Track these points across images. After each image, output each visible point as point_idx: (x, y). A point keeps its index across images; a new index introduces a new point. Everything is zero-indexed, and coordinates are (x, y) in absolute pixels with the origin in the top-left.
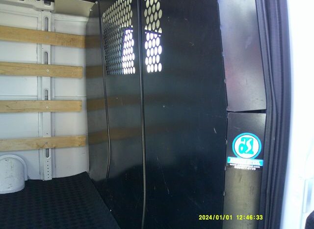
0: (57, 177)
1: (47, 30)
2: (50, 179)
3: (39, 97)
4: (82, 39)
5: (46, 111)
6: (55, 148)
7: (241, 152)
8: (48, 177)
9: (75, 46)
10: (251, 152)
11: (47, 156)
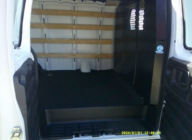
0: (102, 69)
1: (102, 12)
2: (99, 70)
3: (97, 38)
4: (114, 14)
5: (99, 44)
6: (101, 58)
7: (159, 50)
8: (98, 69)
9: (111, 17)
10: (161, 50)
11: (99, 61)
